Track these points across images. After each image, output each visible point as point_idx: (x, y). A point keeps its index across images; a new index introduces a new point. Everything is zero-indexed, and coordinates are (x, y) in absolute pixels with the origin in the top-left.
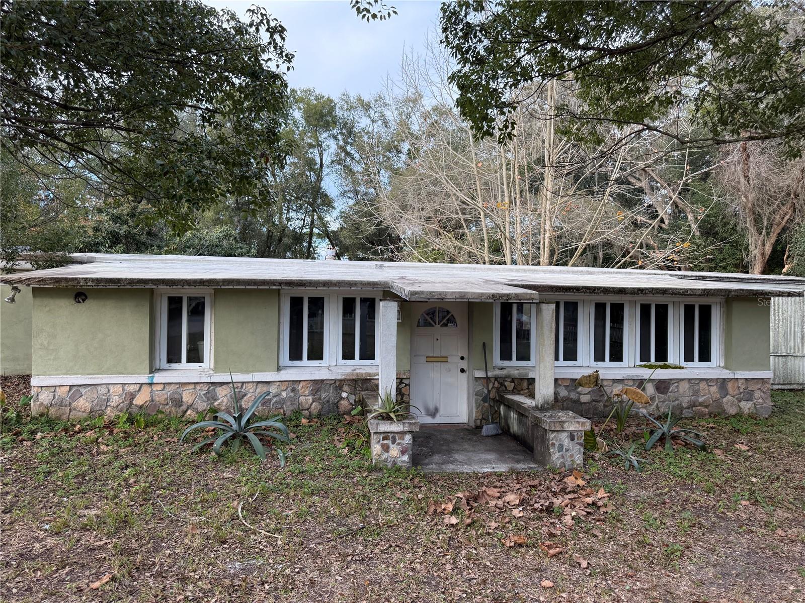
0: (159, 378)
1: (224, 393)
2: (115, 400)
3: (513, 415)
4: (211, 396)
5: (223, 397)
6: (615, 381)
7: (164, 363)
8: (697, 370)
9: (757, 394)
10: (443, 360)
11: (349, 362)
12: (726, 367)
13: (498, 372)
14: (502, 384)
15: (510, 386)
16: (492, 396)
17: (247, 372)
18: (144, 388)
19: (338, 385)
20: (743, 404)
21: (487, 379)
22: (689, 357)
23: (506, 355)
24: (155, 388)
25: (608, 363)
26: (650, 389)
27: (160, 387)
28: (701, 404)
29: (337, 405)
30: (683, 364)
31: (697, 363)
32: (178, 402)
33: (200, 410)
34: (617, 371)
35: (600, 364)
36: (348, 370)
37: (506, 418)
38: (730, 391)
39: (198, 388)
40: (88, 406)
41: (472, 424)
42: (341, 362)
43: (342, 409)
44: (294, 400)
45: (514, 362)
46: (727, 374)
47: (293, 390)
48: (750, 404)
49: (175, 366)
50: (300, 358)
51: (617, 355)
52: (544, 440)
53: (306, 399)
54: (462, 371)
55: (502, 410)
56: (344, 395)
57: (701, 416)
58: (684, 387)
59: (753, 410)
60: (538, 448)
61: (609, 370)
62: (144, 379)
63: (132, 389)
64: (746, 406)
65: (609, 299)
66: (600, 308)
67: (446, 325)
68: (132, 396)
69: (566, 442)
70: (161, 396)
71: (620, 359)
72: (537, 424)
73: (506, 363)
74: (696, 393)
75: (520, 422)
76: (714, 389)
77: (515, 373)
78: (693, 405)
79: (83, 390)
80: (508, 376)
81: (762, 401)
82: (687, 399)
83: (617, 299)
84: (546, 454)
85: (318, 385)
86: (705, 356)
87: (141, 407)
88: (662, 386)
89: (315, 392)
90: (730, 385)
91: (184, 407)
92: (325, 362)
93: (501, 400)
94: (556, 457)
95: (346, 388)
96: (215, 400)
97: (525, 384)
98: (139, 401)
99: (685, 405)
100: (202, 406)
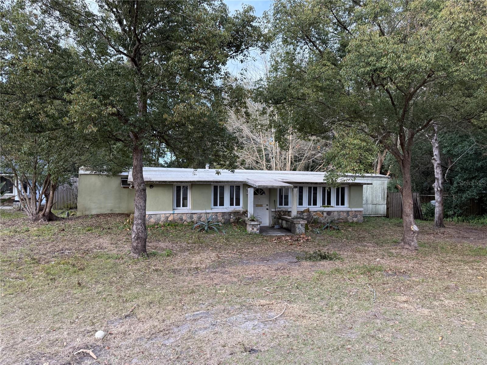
0: (176, 212)
1: (195, 216)
2: (162, 219)
3: (284, 222)
4: (191, 217)
5: (195, 218)
6: (314, 212)
7: (175, 207)
8: (340, 208)
9: (359, 216)
10: (261, 206)
11: (232, 207)
12: (349, 207)
13: (279, 209)
14: (280, 213)
15: (282, 213)
16: (277, 217)
17: (202, 210)
18: (171, 215)
19: (230, 214)
20: (354, 219)
21: (276, 211)
22: (338, 204)
23: (281, 204)
24: (175, 215)
25: (312, 206)
26: (325, 214)
27: (176, 215)
28: (341, 219)
29: (229, 220)
30: (336, 206)
31: (340, 206)
32: (182, 219)
33: (188, 221)
34: (315, 209)
35: (310, 206)
36: (233, 209)
37: (282, 223)
38: (350, 215)
39: (188, 215)
40: (154, 221)
41: (271, 226)
42: (230, 207)
43: (231, 221)
44: (216, 218)
45: (283, 206)
46: (349, 209)
47: (216, 215)
48: (356, 219)
49: (179, 208)
50: (217, 205)
51: (315, 204)
52: (294, 227)
53: (220, 218)
54: (267, 209)
55: (280, 221)
56: (232, 217)
57: (341, 222)
58: (336, 213)
59: (357, 221)
60: (293, 229)
61: (312, 208)
62: (172, 212)
63: (168, 215)
64: (355, 220)
65: (313, 186)
66: (310, 188)
67: (262, 194)
68: (168, 217)
69: (300, 227)
70: (177, 217)
71: (316, 205)
72: (292, 223)
73: (281, 206)
74: (339, 215)
75: (286, 223)
76: (345, 214)
77: (284, 209)
78: (338, 219)
79: (152, 216)
80: (282, 211)
81: (360, 218)
82: (336, 217)
83: (315, 186)
84: (295, 230)
85: (224, 214)
86: (343, 204)
87: (170, 221)
88: (329, 213)
89: (222, 216)
90: (350, 213)
91: (183, 221)
92: (225, 207)
93: (280, 218)
94: (298, 231)
95: (232, 215)
96: (193, 218)
97: (287, 213)
98: (170, 219)
99: (336, 219)
100: (189, 220)
